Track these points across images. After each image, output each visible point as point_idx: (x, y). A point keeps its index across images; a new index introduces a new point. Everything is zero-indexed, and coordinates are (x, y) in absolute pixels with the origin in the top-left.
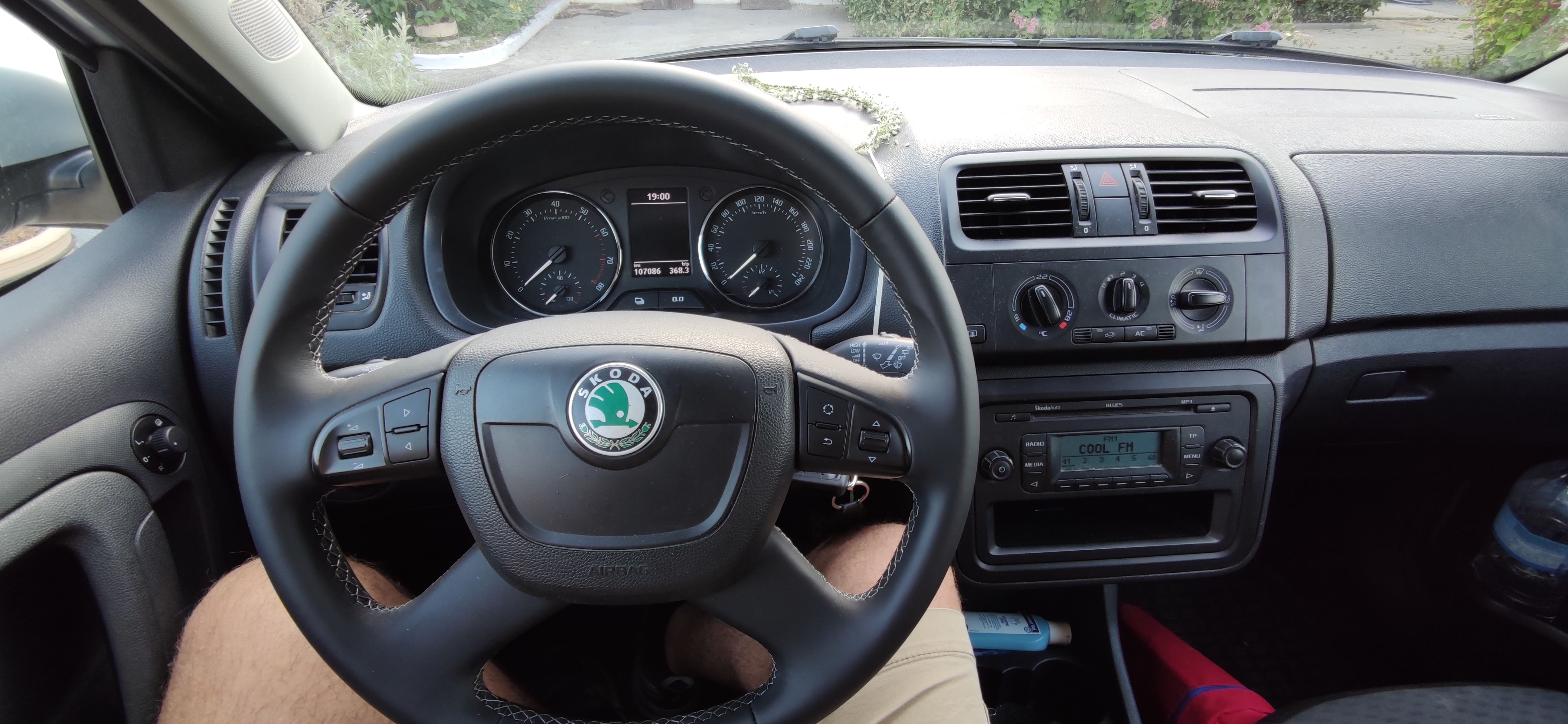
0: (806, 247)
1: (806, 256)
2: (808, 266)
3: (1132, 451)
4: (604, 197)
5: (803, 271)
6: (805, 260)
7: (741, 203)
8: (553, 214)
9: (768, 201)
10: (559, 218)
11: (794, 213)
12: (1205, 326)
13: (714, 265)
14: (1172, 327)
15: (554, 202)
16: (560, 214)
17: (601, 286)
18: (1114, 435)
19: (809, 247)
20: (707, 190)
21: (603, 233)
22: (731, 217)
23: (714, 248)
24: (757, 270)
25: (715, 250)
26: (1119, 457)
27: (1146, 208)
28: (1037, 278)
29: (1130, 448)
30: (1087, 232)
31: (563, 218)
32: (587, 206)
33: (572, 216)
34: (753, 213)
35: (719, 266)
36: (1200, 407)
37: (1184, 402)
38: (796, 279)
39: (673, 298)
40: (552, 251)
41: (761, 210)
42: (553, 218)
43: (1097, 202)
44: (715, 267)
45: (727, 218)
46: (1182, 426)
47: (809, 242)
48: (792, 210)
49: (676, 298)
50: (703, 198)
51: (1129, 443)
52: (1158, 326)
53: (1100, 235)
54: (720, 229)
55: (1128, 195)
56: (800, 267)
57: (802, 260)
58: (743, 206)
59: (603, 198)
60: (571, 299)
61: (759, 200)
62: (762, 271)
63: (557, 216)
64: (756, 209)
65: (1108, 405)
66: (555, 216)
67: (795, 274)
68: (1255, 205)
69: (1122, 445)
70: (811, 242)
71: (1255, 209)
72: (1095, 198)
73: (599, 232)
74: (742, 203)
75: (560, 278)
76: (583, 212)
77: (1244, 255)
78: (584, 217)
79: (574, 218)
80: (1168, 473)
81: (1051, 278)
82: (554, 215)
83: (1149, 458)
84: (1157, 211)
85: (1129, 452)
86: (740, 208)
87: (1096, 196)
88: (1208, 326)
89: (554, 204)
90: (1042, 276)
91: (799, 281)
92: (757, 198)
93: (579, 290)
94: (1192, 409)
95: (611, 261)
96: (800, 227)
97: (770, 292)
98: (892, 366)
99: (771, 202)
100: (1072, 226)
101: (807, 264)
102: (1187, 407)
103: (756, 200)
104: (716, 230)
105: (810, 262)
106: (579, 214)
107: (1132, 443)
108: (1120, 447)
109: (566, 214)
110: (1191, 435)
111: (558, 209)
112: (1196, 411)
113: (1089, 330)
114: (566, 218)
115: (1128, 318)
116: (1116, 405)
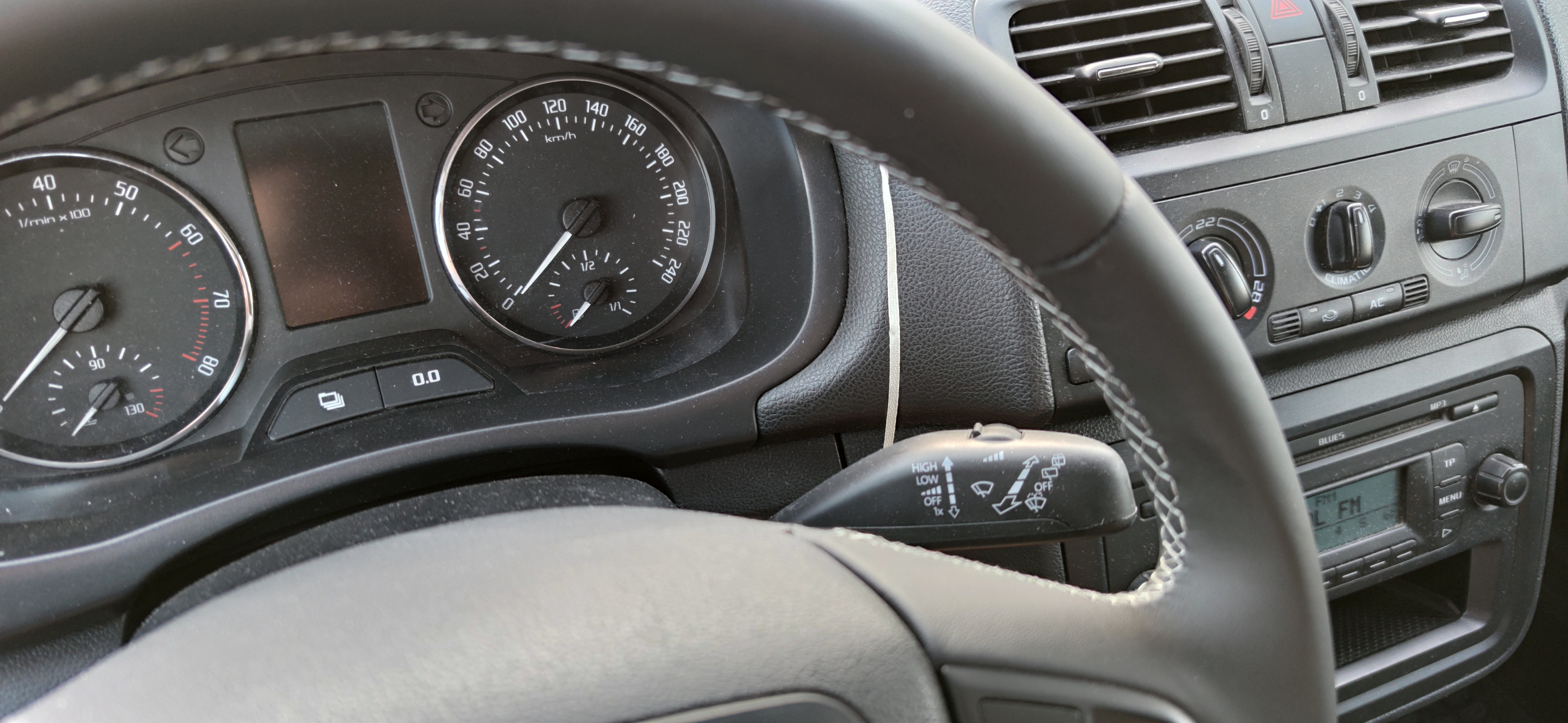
0: (673, 199)
1: (676, 219)
2: (683, 240)
3: (1359, 510)
4: (172, 148)
5: (676, 252)
6: (675, 227)
7: (515, 120)
8: (43, 211)
9: (576, 109)
10: (63, 218)
11: (636, 129)
12: (1468, 268)
13: (478, 271)
14: (1423, 281)
15: (38, 179)
16: (61, 208)
17: (209, 365)
18: (1331, 492)
19: (680, 197)
20: (431, 102)
21: (189, 236)
22: (499, 156)
23: (472, 230)
24: (575, 265)
25: (474, 235)
26: (1339, 528)
27: (1356, 56)
28: (1197, 228)
29: (1355, 508)
30: (1266, 118)
31: (73, 215)
32: (132, 178)
33: (96, 207)
34: (548, 140)
35: (491, 271)
36: (1458, 409)
37: (1434, 407)
38: (663, 270)
39: (414, 377)
40: (63, 304)
41: (562, 132)
42: (46, 221)
43: (1274, 54)
44: (482, 272)
45: (489, 159)
46: (1433, 449)
47: (678, 187)
48: (630, 122)
49: (421, 375)
50: (426, 120)
51: (1355, 499)
52: (1404, 283)
53: (1290, 120)
54: (477, 186)
55: (1322, 33)
56: (668, 244)
57: (670, 227)
58: (522, 126)
59: (172, 153)
60: (137, 409)
61: (556, 108)
62: (588, 266)
63: (55, 213)
64: (553, 131)
65: (1323, 442)
66: (49, 213)
67: (660, 260)
68: (1506, 26)
69: (1344, 506)
70: (682, 187)
71: (1506, 37)
72: (1269, 45)
73: (177, 236)
74: (518, 121)
75: (97, 364)
76: (125, 193)
77: (1512, 124)
78: (128, 205)
79: (101, 213)
80: (1416, 536)
81: (1223, 222)
82: (47, 213)
83: (1386, 517)
84: (1375, 58)
85: (1356, 514)
86: (516, 131)
87: (1271, 42)
88: (1473, 267)
89: (39, 183)
90: (1206, 221)
91: (670, 274)
92: (550, 104)
93: (156, 384)
94: (1445, 417)
95: (223, 300)
96: (654, 157)
97: (613, 308)
98: (1023, 506)
99: (581, 111)
100: (1239, 109)
101: (681, 235)
102: (1437, 415)
103: (549, 110)
104: (468, 189)
105: (686, 231)
106: (115, 201)
107: (1359, 498)
108: (1341, 509)
109: (80, 206)
110: (1446, 462)
111: (55, 195)
112: (1452, 417)
113: (1295, 314)
114: (82, 214)
115: (1355, 276)
116: (1335, 438)
